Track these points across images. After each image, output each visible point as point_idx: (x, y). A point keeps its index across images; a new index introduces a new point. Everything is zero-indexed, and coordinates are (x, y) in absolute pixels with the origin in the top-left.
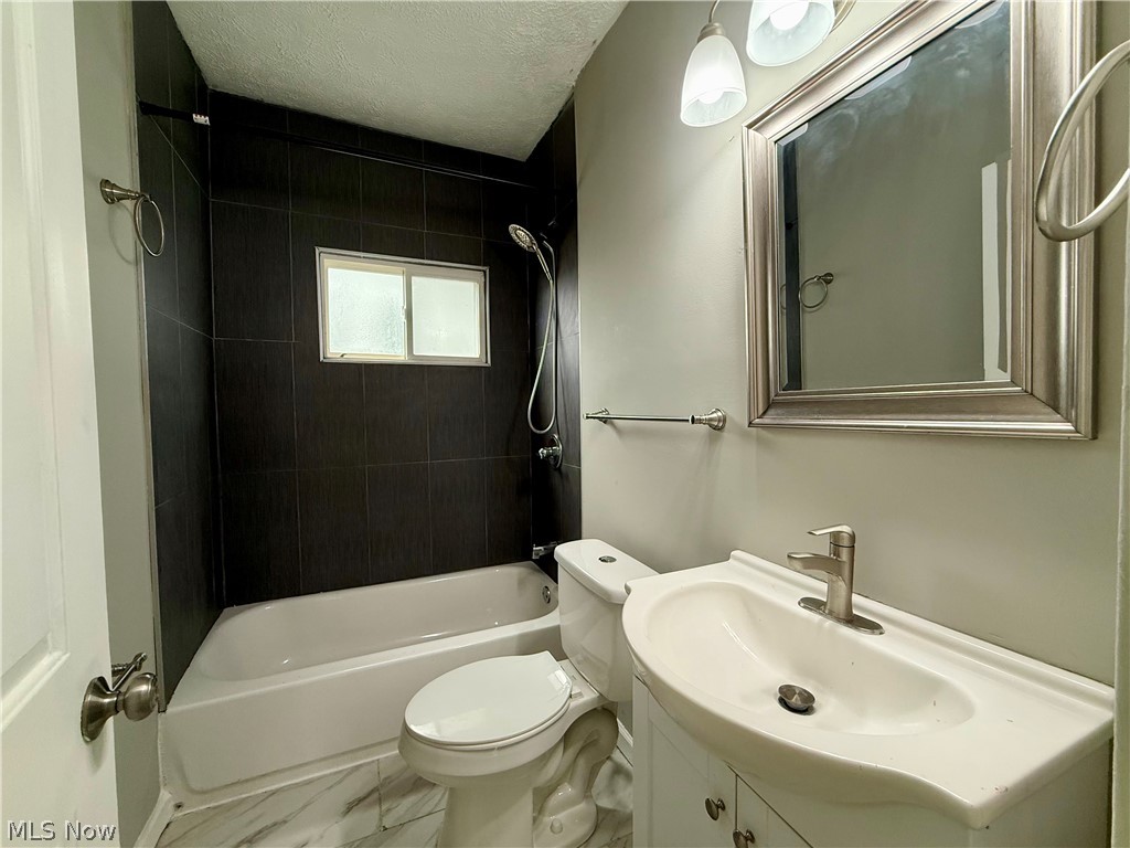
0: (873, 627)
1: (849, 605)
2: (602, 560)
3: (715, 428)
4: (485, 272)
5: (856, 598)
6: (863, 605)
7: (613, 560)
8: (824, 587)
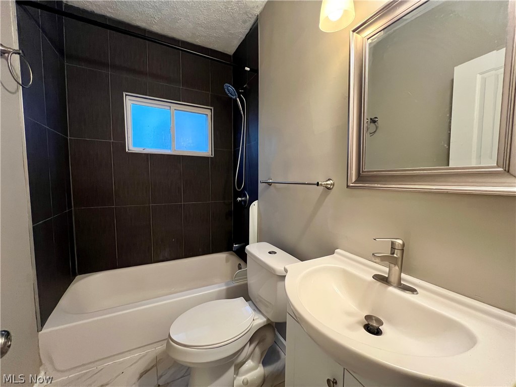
0: (413, 291)
1: (400, 279)
2: (270, 253)
3: (329, 189)
4: (211, 110)
5: (403, 275)
6: (408, 279)
7: (275, 253)
8: (387, 270)
